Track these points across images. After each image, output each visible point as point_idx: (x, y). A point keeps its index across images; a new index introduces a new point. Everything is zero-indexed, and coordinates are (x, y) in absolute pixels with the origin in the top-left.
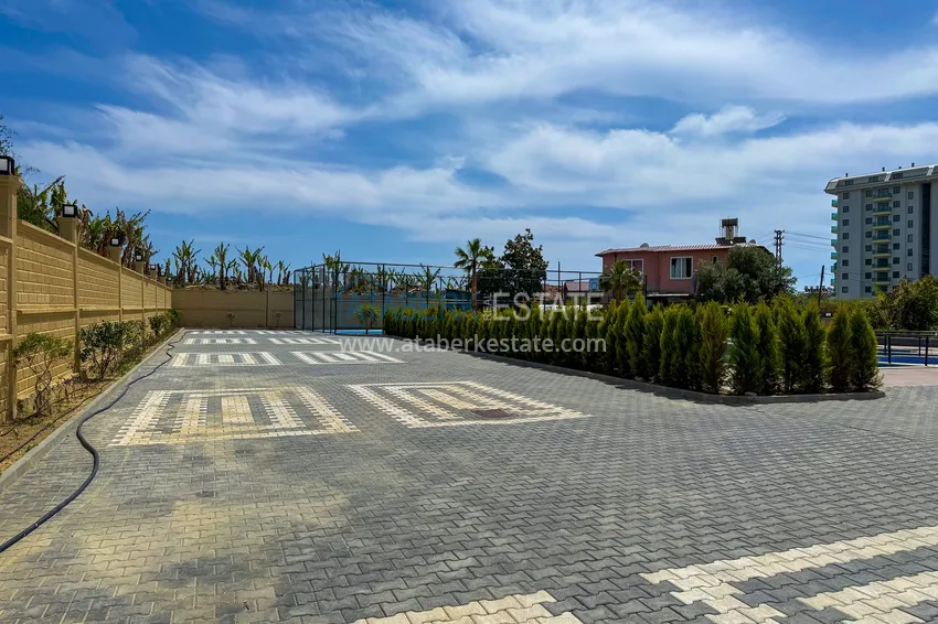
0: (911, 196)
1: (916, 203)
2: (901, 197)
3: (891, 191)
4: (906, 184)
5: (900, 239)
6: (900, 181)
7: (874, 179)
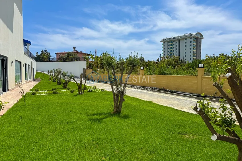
0: (176, 43)
1: (177, 44)
2: (175, 43)
3: (173, 42)
4: (176, 40)
5: (174, 49)
6: (174, 39)
7: (170, 39)
